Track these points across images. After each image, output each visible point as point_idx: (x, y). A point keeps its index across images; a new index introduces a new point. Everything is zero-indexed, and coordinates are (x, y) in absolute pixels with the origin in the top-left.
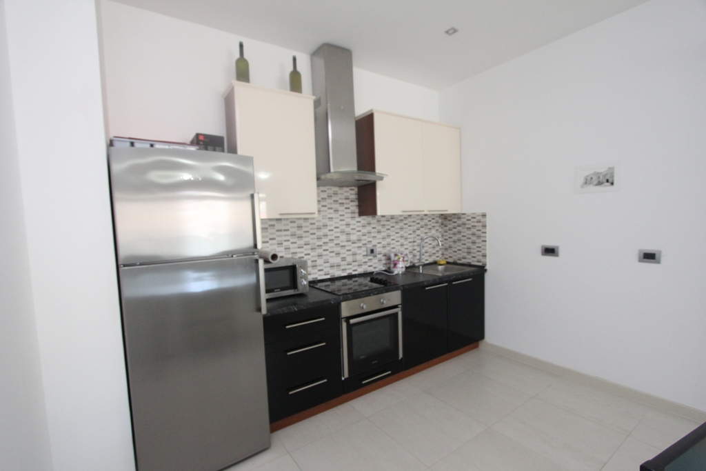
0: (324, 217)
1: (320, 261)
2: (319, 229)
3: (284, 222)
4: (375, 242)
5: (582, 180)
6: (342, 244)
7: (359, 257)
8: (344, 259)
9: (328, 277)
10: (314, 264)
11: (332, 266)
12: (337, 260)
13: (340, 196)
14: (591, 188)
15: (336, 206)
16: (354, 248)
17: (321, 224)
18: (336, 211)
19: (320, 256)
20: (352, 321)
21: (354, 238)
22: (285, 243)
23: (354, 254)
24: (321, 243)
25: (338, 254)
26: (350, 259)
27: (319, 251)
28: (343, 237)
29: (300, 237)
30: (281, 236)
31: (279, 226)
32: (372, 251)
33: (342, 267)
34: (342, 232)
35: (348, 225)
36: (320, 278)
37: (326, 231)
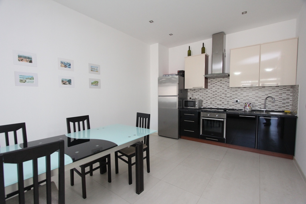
0: (216, 88)
1: (213, 102)
2: (214, 92)
3: (202, 90)
4: (239, 98)
6: (222, 97)
7: (230, 103)
8: (223, 103)
9: (216, 108)
10: (211, 103)
11: (218, 105)
12: (221, 103)
13: (223, 81)
15: (221, 85)
16: (228, 99)
17: (215, 90)
18: (221, 86)
21: (228, 95)
22: (202, 96)
23: (228, 102)
24: (214, 97)
25: (221, 101)
26: (226, 103)
27: (214, 99)
28: (224, 95)
29: (207, 94)
31: (200, 91)
32: (237, 101)
33: (222, 105)
34: (223, 93)
35: (226, 91)
36: (213, 108)
37: (216, 93)
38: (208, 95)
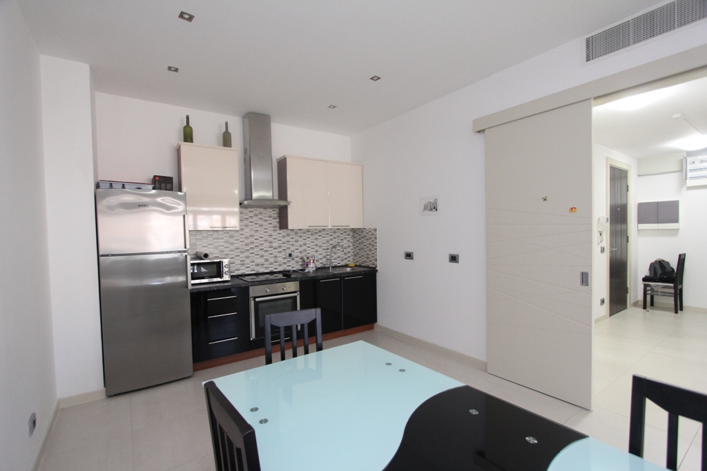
0: (251, 230)
1: (247, 261)
2: (247, 238)
3: (220, 233)
4: (293, 248)
5: (423, 207)
6: (265, 249)
7: (279, 259)
8: (267, 260)
9: (254, 272)
10: (242, 262)
11: (257, 265)
12: (262, 261)
13: (264, 215)
14: (428, 212)
15: (261, 222)
16: (275, 252)
17: (248, 234)
18: (261, 225)
19: (248, 257)
20: (257, 300)
21: (275, 245)
23: (276, 257)
24: (248, 248)
25: (262, 256)
26: (272, 260)
27: (247, 254)
28: (267, 244)
29: (232, 244)
30: (218, 242)
31: (216, 236)
32: (290, 255)
33: (265, 266)
34: (266, 241)
35: (270, 236)
36: (247, 273)
37: (252, 239)
38: (236, 245)
